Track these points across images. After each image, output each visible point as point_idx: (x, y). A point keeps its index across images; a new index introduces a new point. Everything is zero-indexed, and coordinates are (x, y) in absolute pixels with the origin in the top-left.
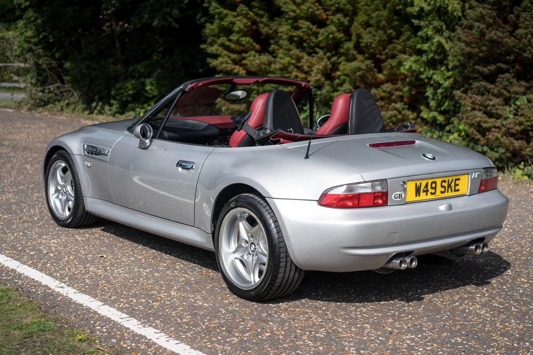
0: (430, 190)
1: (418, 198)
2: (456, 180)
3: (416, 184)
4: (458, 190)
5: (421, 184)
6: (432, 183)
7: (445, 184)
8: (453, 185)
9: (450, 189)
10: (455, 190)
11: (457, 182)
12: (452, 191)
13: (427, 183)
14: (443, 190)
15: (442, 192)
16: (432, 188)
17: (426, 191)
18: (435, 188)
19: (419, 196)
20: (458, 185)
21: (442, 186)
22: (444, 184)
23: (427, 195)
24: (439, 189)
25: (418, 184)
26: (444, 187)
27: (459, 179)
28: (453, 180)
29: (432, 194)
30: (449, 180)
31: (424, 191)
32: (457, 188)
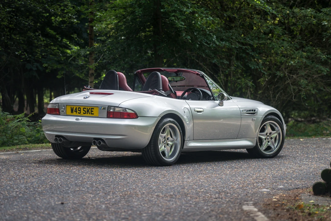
0: (78, 111)
1: (72, 114)
2: (91, 109)
3: (71, 107)
4: (93, 114)
5: (73, 107)
6: (79, 108)
7: (86, 110)
8: (90, 111)
9: (88, 113)
10: (91, 114)
11: (92, 110)
12: (89, 114)
13: (76, 108)
14: (84, 112)
15: (84, 113)
16: (79, 110)
17: (76, 111)
18: (80, 111)
19: (73, 113)
20: (93, 111)
21: (84, 110)
22: (84, 109)
23: (76, 113)
24: (82, 112)
25: (72, 108)
26: (85, 111)
27: (93, 109)
28: (90, 108)
29: (78, 113)
30: (87, 108)
31: (75, 111)
32: (92, 113)
